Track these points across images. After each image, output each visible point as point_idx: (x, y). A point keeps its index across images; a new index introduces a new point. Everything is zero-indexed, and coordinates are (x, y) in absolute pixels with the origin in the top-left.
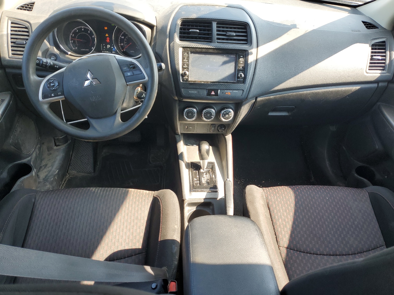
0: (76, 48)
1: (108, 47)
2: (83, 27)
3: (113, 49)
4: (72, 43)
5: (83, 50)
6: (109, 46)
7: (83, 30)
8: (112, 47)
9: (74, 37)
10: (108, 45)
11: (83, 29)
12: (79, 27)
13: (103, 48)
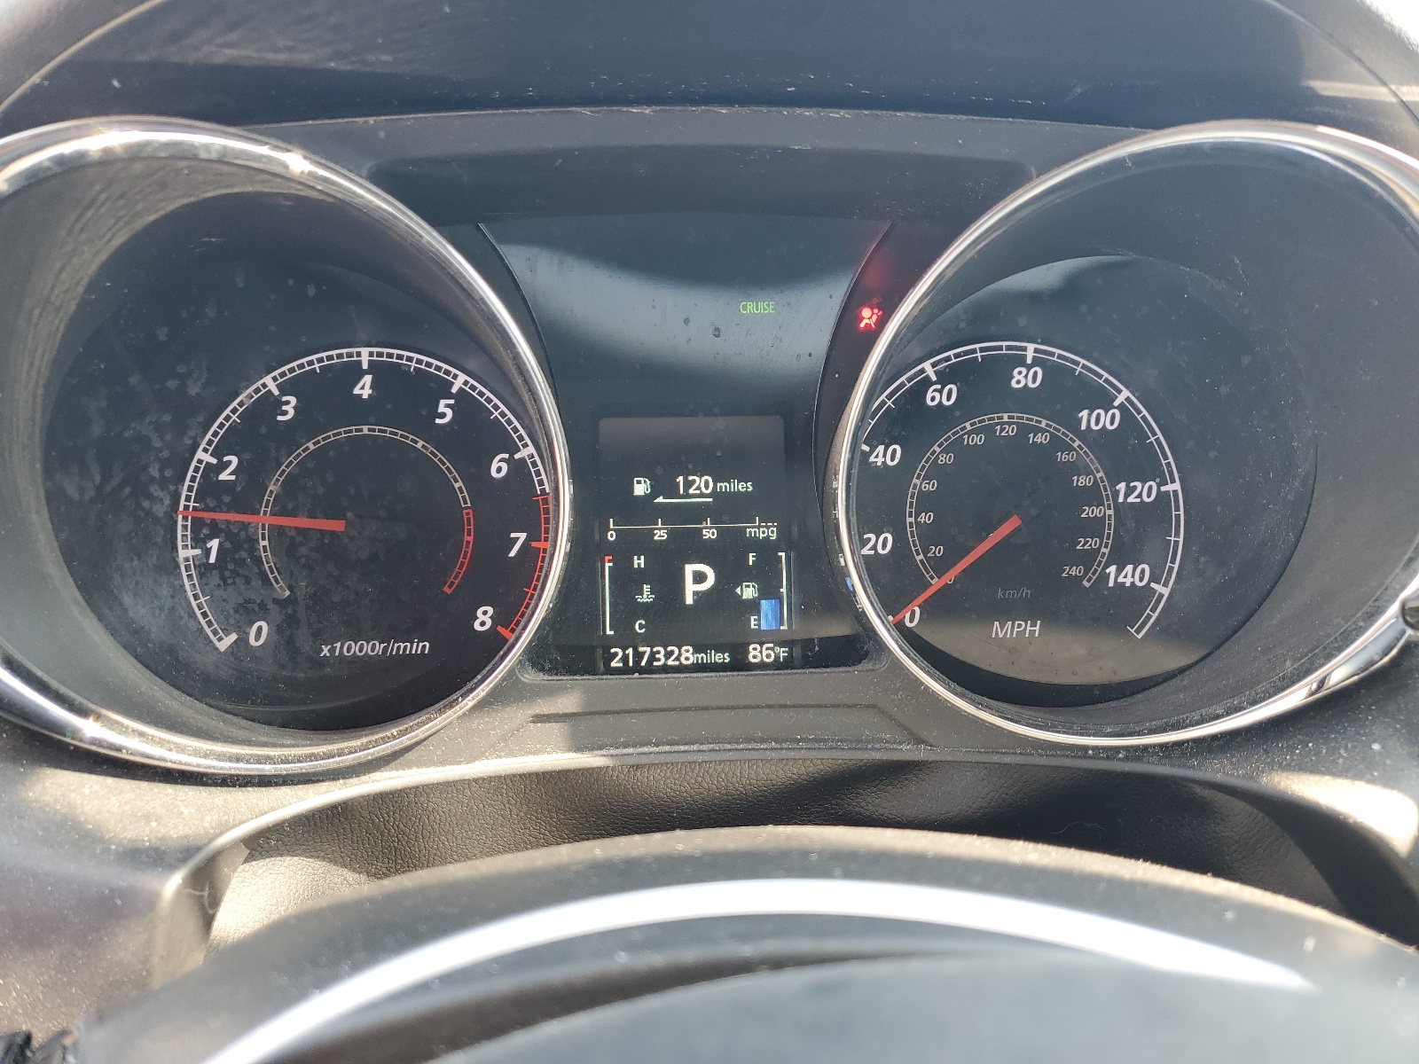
0: (260, 633)
1: (691, 589)
2: (365, 356)
3: (754, 606)
4: (203, 568)
5: (354, 648)
6: (700, 577)
7: (366, 393)
8: (748, 592)
9: (244, 496)
10: (689, 569)
11: (368, 379)
12: (315, 361)
13: (626, 610)
